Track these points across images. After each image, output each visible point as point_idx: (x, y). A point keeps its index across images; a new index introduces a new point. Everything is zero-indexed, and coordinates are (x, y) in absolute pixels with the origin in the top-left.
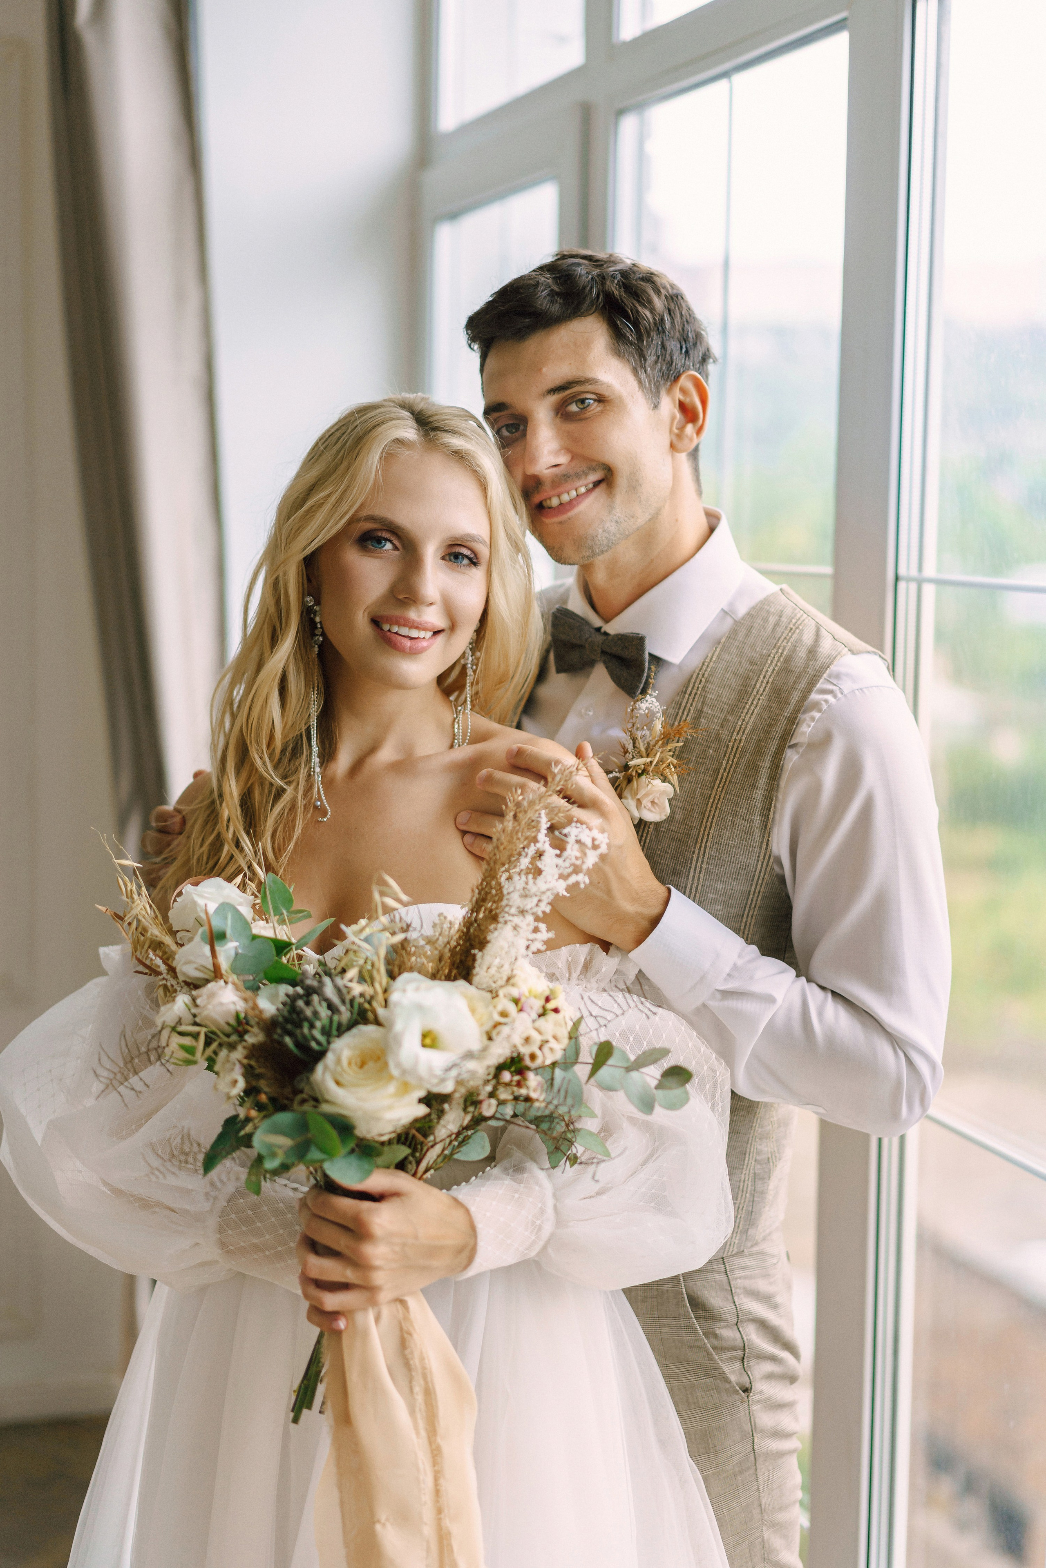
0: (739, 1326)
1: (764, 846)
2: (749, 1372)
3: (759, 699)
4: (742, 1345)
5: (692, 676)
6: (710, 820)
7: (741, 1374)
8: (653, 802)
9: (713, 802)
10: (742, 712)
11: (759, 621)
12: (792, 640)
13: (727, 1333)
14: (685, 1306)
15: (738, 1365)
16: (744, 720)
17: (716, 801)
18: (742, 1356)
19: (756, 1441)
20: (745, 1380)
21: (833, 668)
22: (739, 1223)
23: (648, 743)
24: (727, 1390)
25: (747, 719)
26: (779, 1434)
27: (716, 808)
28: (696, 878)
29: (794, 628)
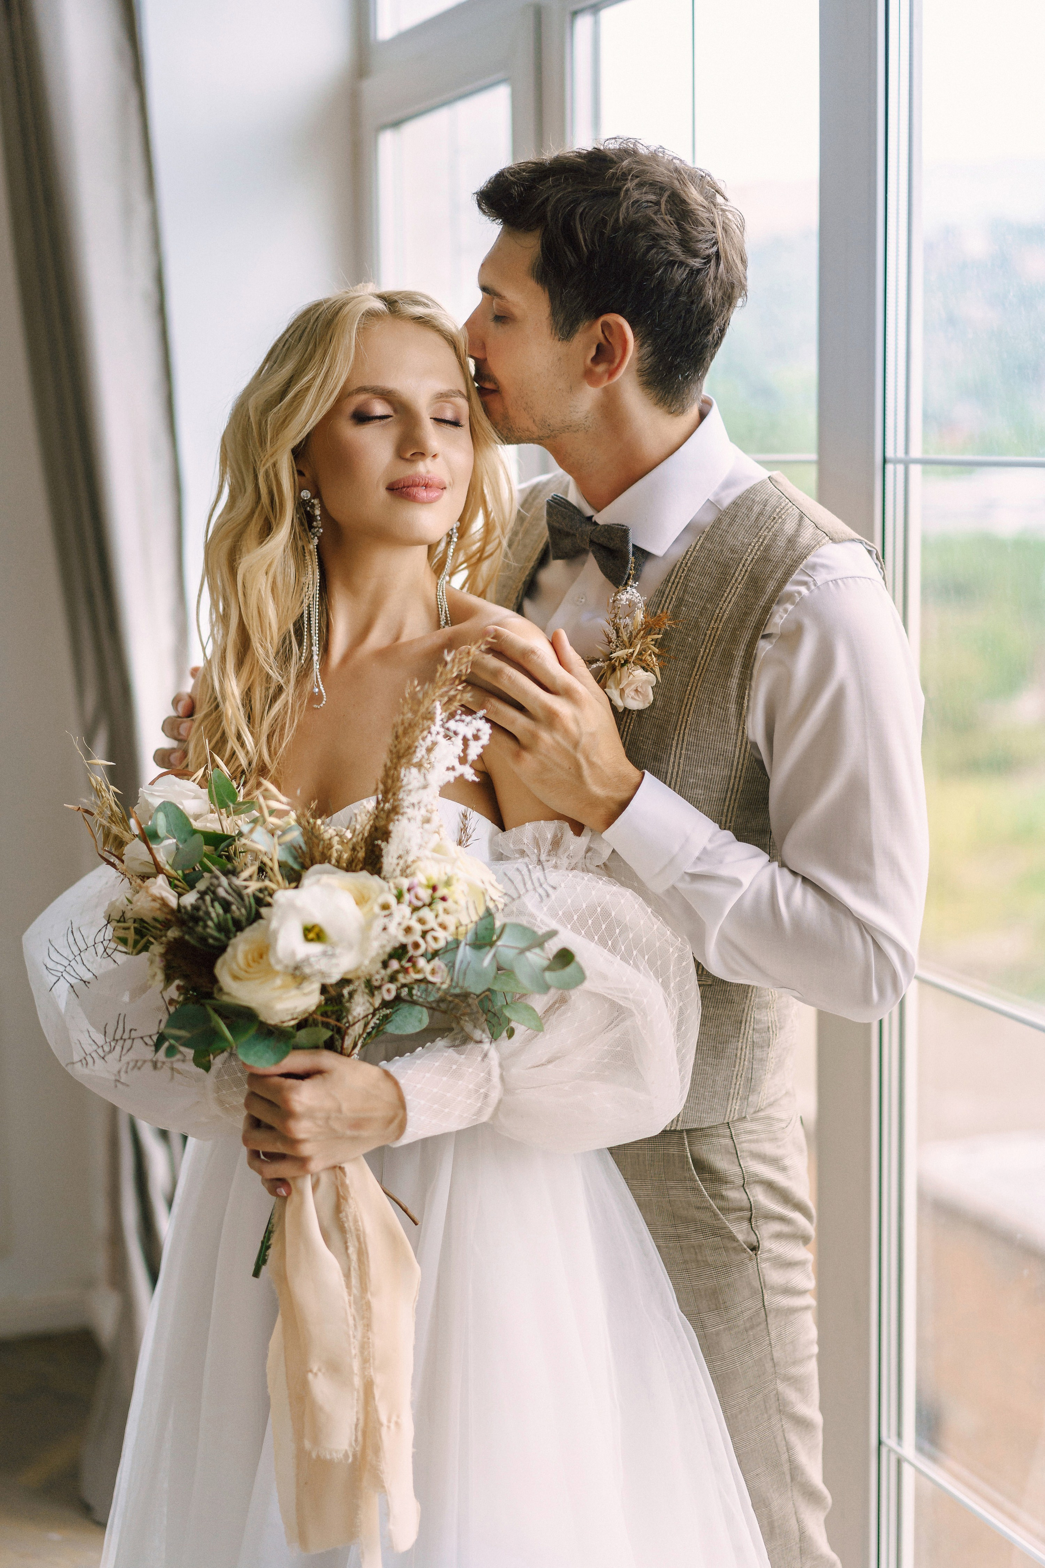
0: (746, 1188)
1: (740, 734)
2: (757, 1232)
3: (737, 588)
4: (748, 1205)
5: (676, 565)
6: (688, 707)
7: (748, 1233)
8: (636, 690)
9: (691, 690)
10: (720, 601)
11: (744, 510)
12: (773, 530)
13: (734, 1195)
14: (690, 1169)
15: (745, 1225)
16: (721, 608)
17: (694, 689)
18: (749, 1216)
19: (766, 1297)
20: (753, 1239)
21: (810, 559)
22: (739, 1090)
23: (631, 632)
24: (734, 1249)
25: (724, 607)
26: (789, 1291)
27: (694, 696)
28: (676, 764)
29: (777, 517)
